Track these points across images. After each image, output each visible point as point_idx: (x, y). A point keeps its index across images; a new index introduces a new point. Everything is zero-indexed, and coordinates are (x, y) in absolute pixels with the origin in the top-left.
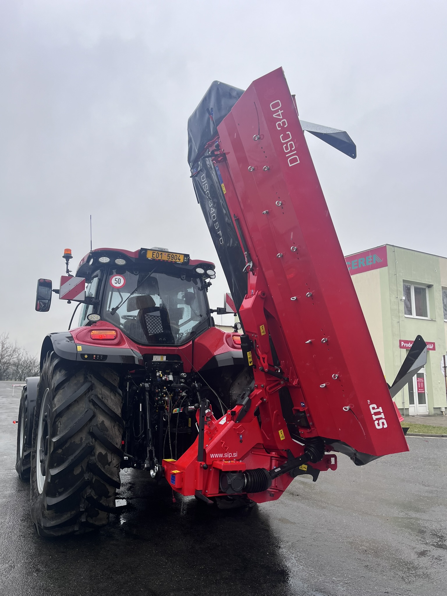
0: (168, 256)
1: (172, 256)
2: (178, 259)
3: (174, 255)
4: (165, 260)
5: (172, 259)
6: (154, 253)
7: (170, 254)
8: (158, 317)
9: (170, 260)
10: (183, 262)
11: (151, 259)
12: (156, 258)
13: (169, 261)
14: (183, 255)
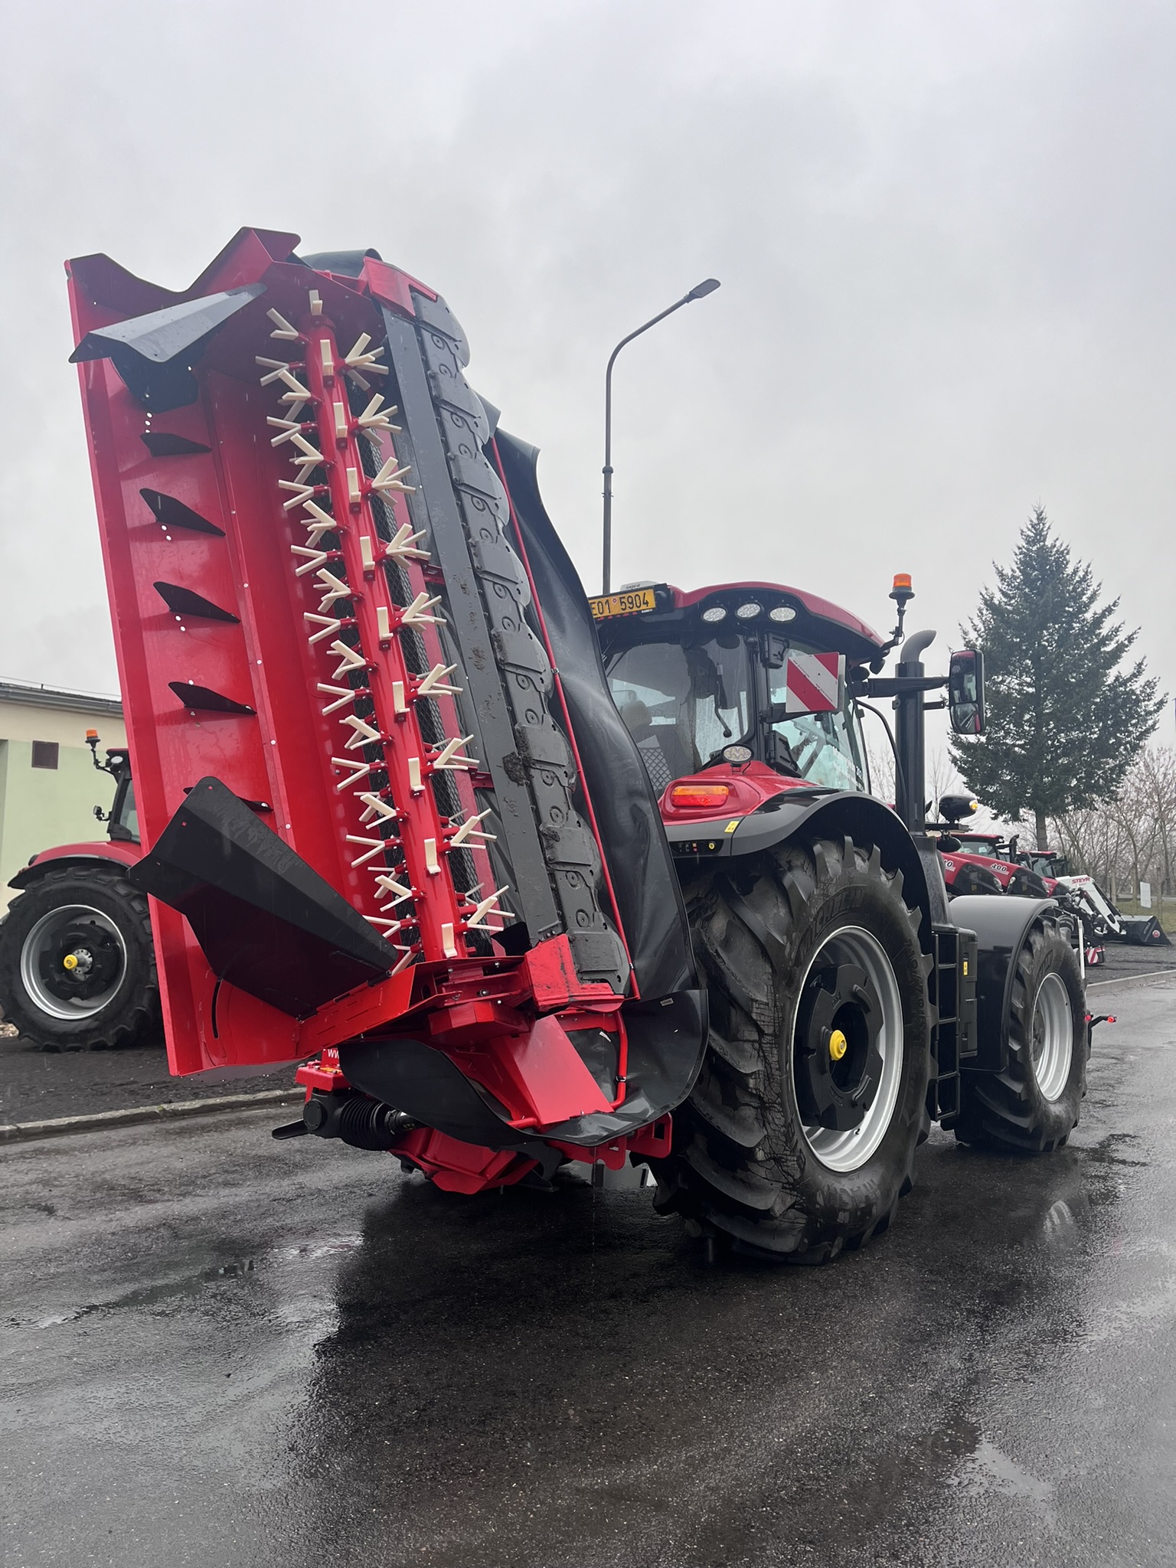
0: (622, 603)
1: (630, 600)
2: (644, 603)
3: (633, 595)
4: (616, 615)
5: (631, 606)
7: (624, 597)
10: (655, 606)
12: (599, 615)
13: (626, 615)
14: (652, 591)
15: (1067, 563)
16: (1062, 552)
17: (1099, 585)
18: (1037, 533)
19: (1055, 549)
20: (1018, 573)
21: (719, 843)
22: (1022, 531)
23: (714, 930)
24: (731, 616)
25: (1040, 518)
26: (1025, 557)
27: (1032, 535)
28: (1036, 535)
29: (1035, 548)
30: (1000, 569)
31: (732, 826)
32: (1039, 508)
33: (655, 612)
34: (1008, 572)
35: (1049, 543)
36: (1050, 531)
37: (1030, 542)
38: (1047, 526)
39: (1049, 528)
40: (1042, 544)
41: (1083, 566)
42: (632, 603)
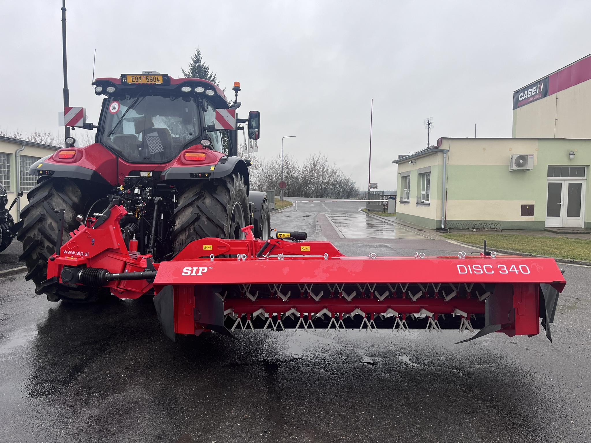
0: (147, 79)
1: (151, 78)
2: (157, 81)
3: (153, 76)
4: (144, 83)
5: (151, 81)
6: (133, 78)
7: (148, 77)
8: (156, 137)
9: (150, 82)
10: (162, 82)
11: (132, 83)
12: (136, 82)
13: (148, 84)
14: (161, 76)
15: (208, 73)
16: (206, 68)
17: (219, 82)
18: (197, 59)
19: (204, 67)
20: (191, 74)
21: (209, 174)
22: (192, 57)
23: (206, 203)
24: (193, 91)
25: (199, 54)
26: (193, 68)
27: (195, 60)
28: (197, 60)
29: (196, 65)
30: (184, 71)
31: (212, 168)
32: (198, 50)
33: (162, 85)
34: (187, 73)
35: (202, 64)
36: (202, 59)
37: (195, 62)
38: (201, 57)
39: (201, 58)
40: (199, 64)
41: (213, 75)
42: (152, 79)
